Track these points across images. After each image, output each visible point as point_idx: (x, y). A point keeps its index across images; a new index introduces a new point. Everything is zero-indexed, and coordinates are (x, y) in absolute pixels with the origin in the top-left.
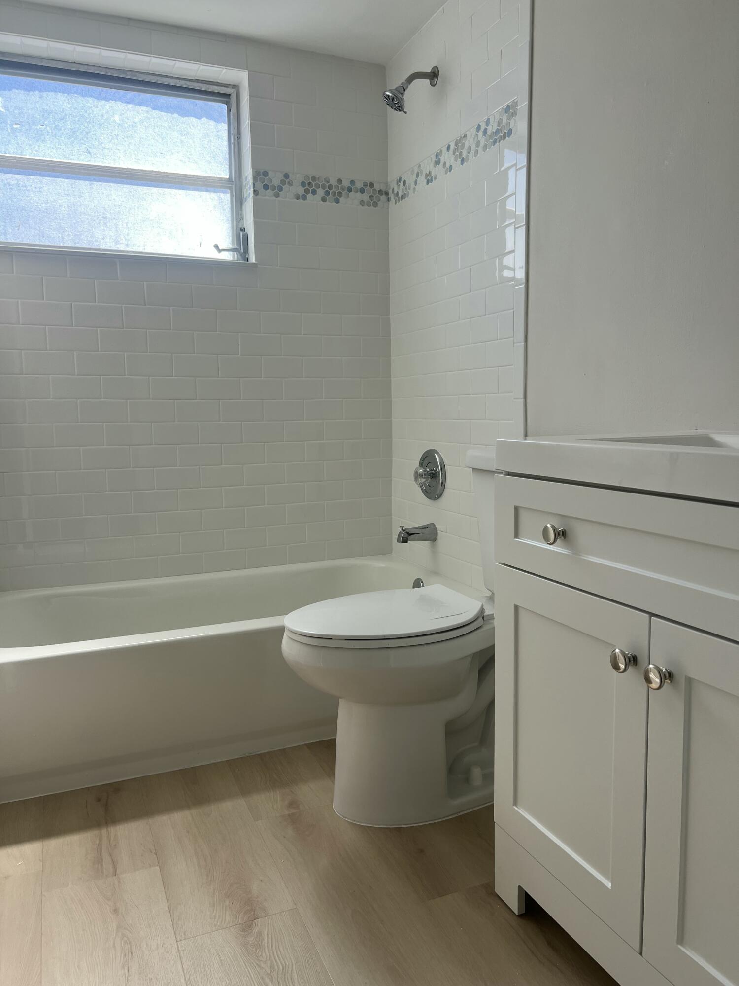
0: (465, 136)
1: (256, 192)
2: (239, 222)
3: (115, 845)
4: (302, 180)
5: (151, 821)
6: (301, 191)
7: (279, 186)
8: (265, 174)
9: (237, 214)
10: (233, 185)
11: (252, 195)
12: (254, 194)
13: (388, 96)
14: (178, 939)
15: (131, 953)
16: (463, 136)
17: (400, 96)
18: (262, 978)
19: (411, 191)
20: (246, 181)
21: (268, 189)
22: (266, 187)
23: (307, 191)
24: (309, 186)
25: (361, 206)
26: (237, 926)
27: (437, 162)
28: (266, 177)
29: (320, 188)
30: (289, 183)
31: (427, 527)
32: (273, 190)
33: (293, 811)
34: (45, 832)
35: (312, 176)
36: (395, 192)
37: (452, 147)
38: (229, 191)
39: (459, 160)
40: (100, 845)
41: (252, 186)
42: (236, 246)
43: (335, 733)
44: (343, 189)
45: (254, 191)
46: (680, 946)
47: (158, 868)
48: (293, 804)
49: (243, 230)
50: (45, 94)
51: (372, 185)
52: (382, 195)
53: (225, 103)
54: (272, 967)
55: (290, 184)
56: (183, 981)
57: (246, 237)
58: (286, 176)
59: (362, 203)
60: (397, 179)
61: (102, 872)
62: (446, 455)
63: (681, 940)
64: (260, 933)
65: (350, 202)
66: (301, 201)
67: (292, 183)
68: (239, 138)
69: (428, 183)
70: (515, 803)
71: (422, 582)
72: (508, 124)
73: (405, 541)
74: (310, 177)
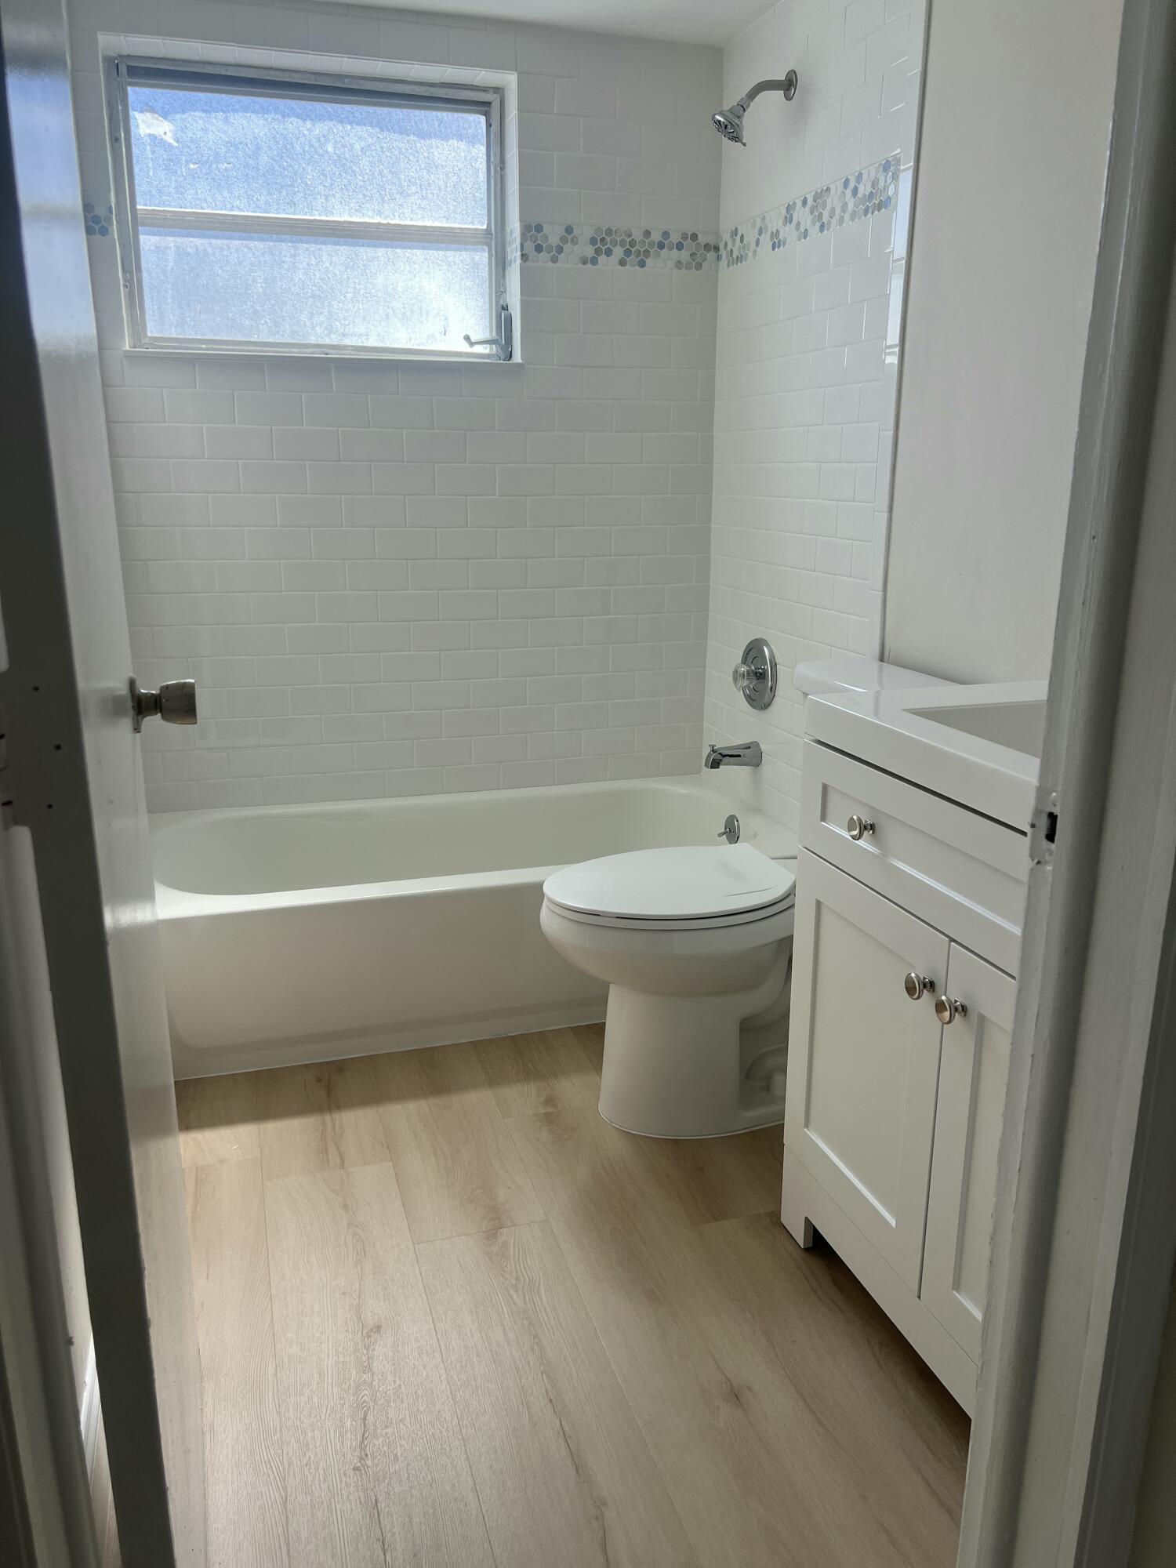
0: (828, 190)
1: (524, 257)
2: (500, 298)
3: (341, 1135)
4: (591, 234)
5: (381, 1110)
6: (590, 251)
7: (559, 245)
8: (539, 228)
9: (498, 285)
10: (494, 239)
11: (519, 261)
12: (522, 259)
13: (719, 121)
14: (415, 1242)
15: (364, 1252)
16: (825, 188)
17: (737, 121)
18: (507, 1289)
19: (750, 254)
20: (511, 235)
21: (542, 251)
22: (539, 249)
23: (598, 252)
24: (602, 244)
25: (677, 270)
26: (481, 1234)
27: (788, 220)
28: (539, 233)
29: (618, 246)
30: (572, 240)
31: (749, 747)
32: (549, 252)
33: (550, 1109)
34: (260, 1113)
35: (606, 227)
36: (729, 249)
37: (810, 202)
38: (485, 247)
39: (818, 224)
40: (324, 1131)
41: (519, 248)
42: (494, 334)
43: (605, 1018)
44: (652, 244)
45: (522, 255)
46: (955, 1292)
47: (391, 1164)
48: (550, 1101)
49: (505, 308)
50: (231, 117)
51: (694, 237)
52: (708, 251)
53: (482, 115)
54: (517, 1279)
55: (574, 241)
56: (420, 1283)
57: (509, 320)
58: (569, 230)
59: (679, 264)
60: (732, 230)
61: (328, 1163)
62: (778, 649)
63: (957, 1285)
64: (505, 1244)
65: (663, 265)
66: (589, 266)
67: (577, 239)
68: (503, 168)
69: (774, 249)
70: (807, 1125)
71: (737, 821)
72: (886, 188)
73: (715, 764)
74: (604, 229)
